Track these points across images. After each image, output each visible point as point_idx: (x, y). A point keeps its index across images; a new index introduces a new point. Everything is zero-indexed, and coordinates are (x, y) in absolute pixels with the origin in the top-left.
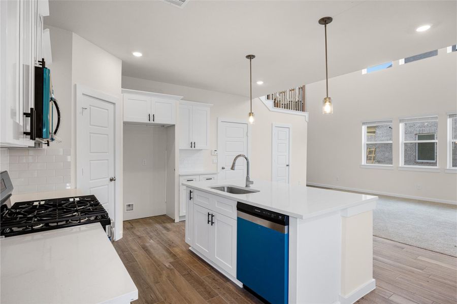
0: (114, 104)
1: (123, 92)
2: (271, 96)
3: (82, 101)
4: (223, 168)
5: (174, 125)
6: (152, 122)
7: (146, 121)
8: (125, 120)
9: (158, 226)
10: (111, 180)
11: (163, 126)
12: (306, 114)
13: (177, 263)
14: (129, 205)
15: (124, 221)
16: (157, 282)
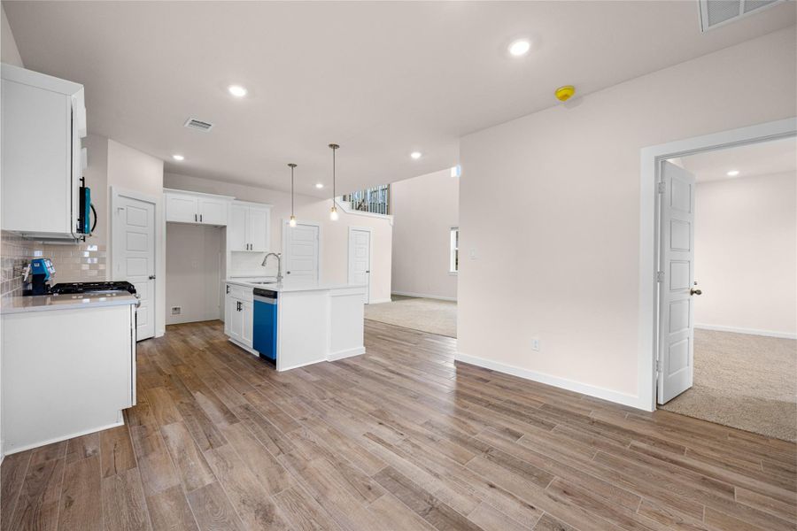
0: (154, 204)
1: (164, 191)
2: (348, 198)
3: (117, 202)
4: (289, 273)
5: (225, 227)
6: (199, 222)
7: (192, 221)
8: (168, 220)
9: (206, 328)
10: (151, 278)
11: (216, 226)
12: (391, 217)
13: (213, 348)
14: (176, 309)
15: (166, 326)
16: (188, 357)
